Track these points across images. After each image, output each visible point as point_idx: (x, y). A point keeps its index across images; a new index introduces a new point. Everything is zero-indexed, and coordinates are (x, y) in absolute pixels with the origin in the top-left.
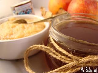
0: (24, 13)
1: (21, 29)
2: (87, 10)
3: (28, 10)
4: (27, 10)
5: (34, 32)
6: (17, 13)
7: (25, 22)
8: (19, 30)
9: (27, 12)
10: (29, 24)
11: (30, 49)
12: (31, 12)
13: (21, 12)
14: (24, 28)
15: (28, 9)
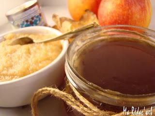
0: (29, 23)
1: (24, 55)
2: (129, 14)
3: (35, 18)
4: (33, 18)
5: (45, 60)
6: (16, 24)
7: (30, 42)
8: (21, 57)
9: (33, 21)
10: (36, 45)
11: (39, 93)
12: (40, 20)
13: (24, 22)
14: (29, 52)
15: (35, 16)
